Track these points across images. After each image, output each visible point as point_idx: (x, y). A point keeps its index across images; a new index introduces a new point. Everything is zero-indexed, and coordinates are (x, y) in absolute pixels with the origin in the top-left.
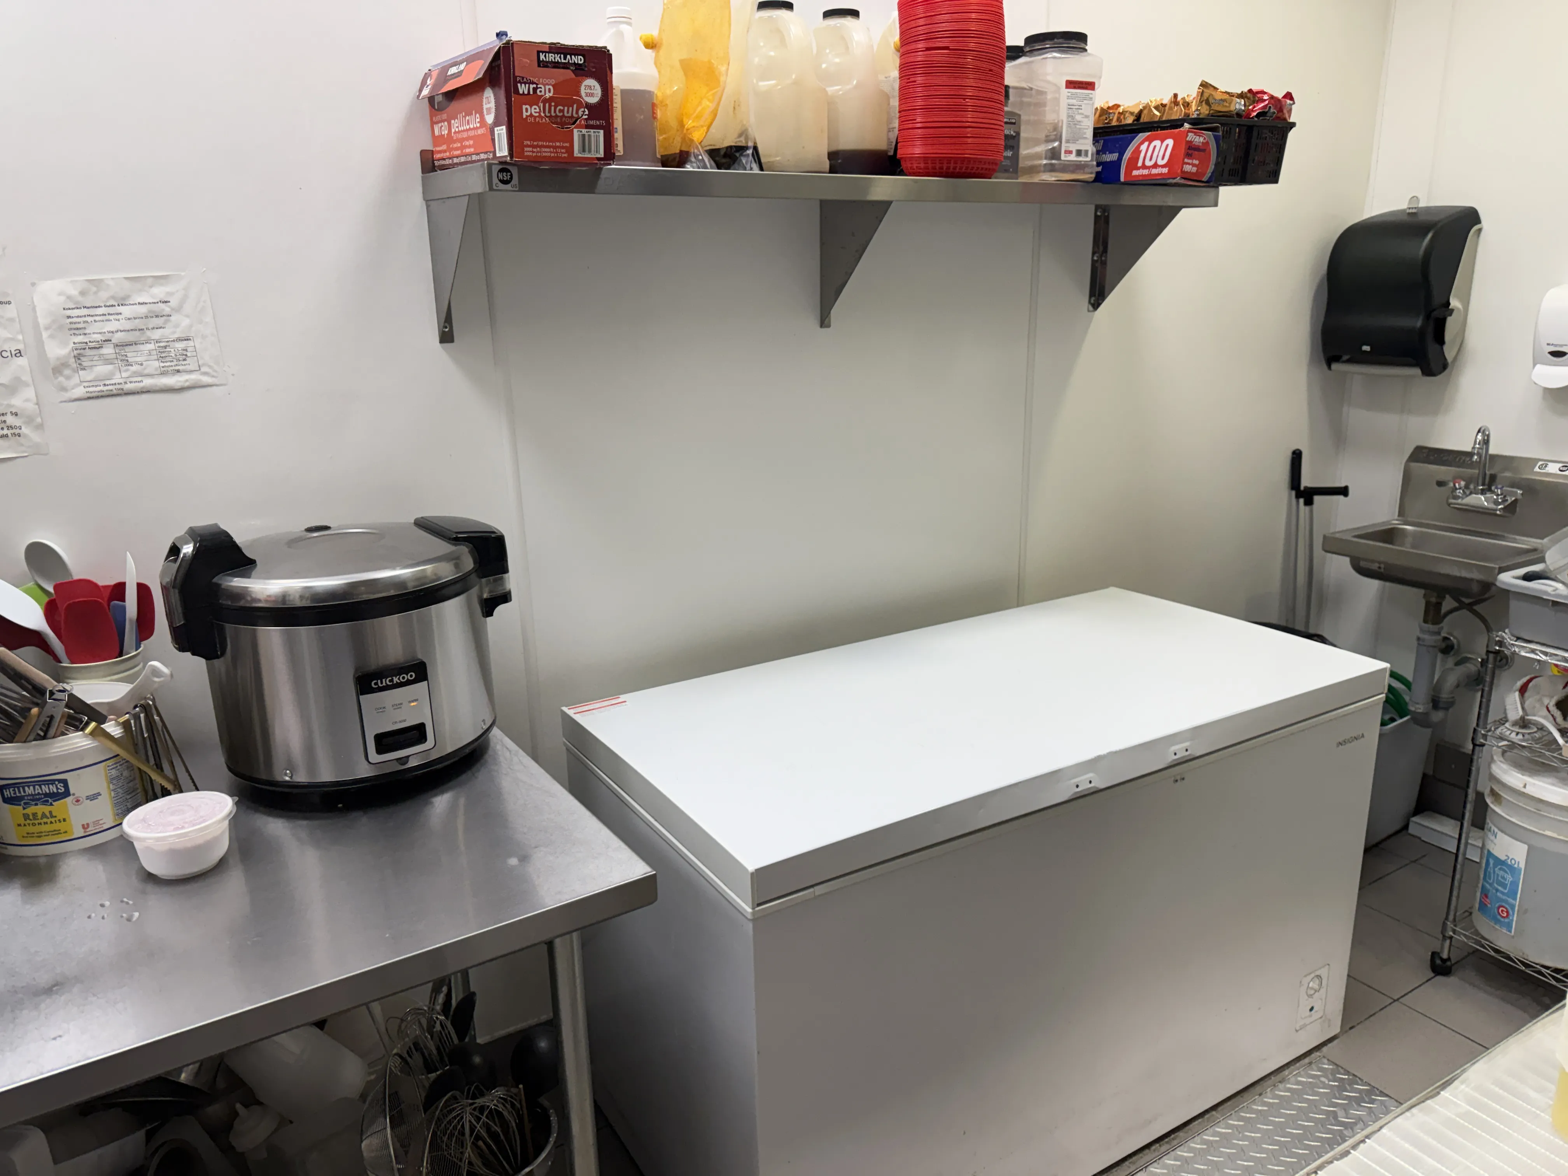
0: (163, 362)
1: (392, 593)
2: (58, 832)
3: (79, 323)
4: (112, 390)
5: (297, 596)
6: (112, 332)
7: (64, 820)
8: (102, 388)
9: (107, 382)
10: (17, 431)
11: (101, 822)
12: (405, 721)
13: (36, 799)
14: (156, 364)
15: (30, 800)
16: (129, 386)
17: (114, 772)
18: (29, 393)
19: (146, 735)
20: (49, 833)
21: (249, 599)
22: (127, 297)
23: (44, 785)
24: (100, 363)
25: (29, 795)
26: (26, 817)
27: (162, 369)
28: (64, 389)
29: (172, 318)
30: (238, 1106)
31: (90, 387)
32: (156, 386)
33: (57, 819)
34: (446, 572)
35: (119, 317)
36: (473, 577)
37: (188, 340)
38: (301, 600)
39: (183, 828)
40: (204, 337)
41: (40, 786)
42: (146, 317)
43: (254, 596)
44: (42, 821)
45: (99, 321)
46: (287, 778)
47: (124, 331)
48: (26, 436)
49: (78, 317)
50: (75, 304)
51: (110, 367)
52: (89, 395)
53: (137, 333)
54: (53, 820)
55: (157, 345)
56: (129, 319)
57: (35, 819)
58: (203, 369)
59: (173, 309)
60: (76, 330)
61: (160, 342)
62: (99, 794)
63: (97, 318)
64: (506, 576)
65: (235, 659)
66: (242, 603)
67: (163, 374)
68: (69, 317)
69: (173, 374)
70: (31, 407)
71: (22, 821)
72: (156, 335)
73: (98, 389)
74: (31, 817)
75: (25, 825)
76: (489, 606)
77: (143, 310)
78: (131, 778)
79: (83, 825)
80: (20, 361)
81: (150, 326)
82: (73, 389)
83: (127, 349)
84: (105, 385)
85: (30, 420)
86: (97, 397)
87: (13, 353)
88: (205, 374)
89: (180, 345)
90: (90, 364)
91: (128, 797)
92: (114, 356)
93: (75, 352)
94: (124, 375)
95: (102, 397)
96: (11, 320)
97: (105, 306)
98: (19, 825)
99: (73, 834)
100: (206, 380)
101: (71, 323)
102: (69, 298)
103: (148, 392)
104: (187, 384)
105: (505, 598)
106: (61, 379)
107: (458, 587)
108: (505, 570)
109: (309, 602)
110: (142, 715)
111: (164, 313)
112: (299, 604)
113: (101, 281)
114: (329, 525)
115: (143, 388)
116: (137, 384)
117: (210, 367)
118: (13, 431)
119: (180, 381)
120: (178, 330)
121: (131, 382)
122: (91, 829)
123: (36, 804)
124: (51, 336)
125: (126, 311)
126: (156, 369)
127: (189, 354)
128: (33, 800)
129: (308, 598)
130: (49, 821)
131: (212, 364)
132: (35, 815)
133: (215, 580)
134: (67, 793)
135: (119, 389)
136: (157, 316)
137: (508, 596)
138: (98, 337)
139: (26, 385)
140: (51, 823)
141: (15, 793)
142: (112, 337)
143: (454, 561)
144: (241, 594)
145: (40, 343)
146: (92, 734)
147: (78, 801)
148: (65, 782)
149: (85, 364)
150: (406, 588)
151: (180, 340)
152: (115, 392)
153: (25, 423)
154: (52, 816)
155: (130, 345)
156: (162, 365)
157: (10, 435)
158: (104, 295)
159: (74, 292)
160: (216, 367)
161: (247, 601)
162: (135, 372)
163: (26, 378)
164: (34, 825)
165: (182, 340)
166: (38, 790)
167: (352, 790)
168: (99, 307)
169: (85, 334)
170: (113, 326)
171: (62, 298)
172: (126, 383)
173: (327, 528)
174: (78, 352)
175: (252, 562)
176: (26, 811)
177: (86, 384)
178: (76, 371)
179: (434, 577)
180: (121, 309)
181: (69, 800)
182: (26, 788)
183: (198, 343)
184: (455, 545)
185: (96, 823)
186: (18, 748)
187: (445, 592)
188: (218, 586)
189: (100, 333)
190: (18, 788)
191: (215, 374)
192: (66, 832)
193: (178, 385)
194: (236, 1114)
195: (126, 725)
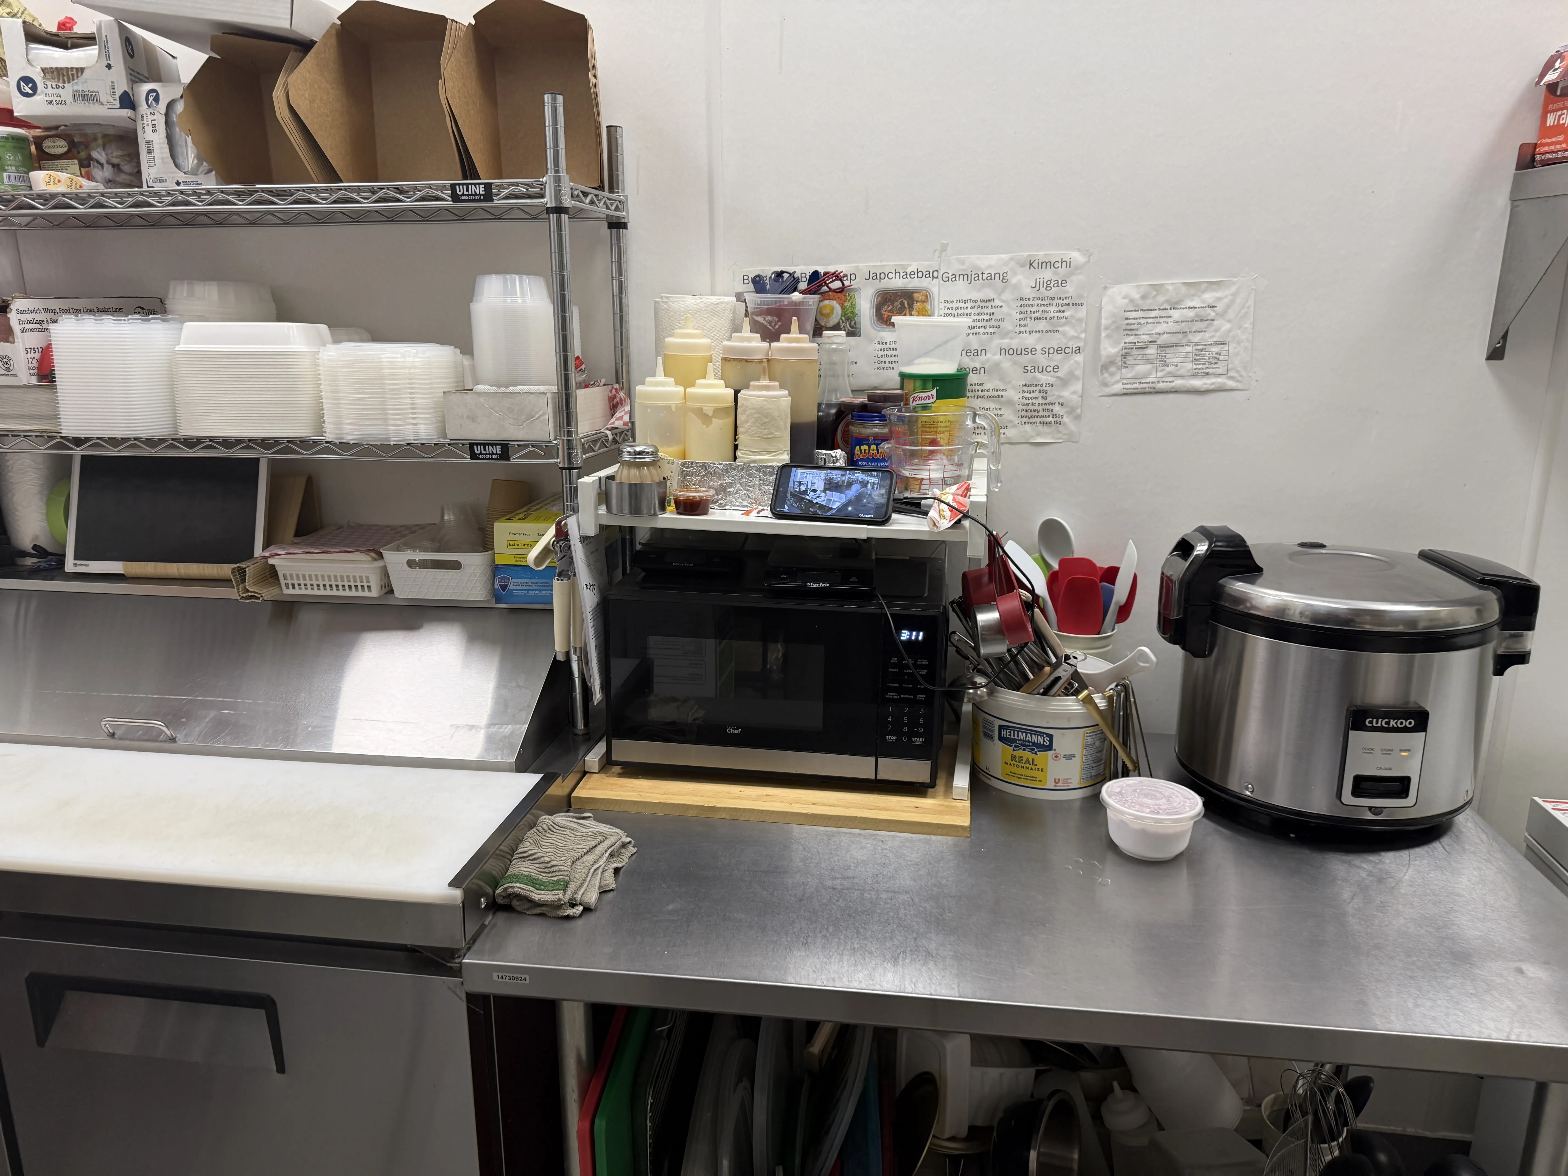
0: (1197, 365)
1: (1401, 629)
2: (1034, 778)
3: (1134, 324)
4: (1145, 388)
5: (1298, 612)
6: (1159, 334)
7: (1042, 770)
8: (1137, 386)
9: (1143, 381)
10: (1059, 420)
11: (1069, 781)
12: (1390, 769)
13: (1025, 745)
14: (1189, 366)
15: (1021, 744)
16: (1161, 386)
17: (1089, 740)
18: (1078, 386)
19: (1121, 713)
20: (1027, 778)
21: (1248, 605)
22: (1180, 301)
23: (1035, 735)
24: (1142, 362)
25: (1021, 740)
26: (1013, 758)
27: (1194, 371)
28: (1105, 384)
29: (1215, 323)
30: (1115, 1084)
31: (1127, 384)
32: (1184, 387)
33: (1037, 767)
34: (1466, 618)
35: (1169, 320)
36: (1496, 630)
37: (1224, 344)
38: (1301, 617)
39: (1158, 813)
40: (1239, 343)
41: (1031, 734)
42: (1192, 321)
43: (1254, 603)
44: (1025, 765)
45: (1151, 323)
46: (1248, 793)
47: (1169, 333)
48: (1065, 424)
49: (1134, 319)
50: (1135, 306)
51: (1149, 366)
52: (1125, 391)
53: (1180, 336)
54: (1034, 767)
55: (1195, 348)
56: (1177, 322)
57: (1020, 762)
58: (1230, 374)
59: (1217, 314)
60: (1130, 330)
61: (1198, 345)
62: (1074, 756)
63: (1150, 320)
64: (1531, 633)
65: (1217, 662)
66: (1241, 608)
67: (1194, 375)
68: (1127, 319)
69: (1202, 377)
70: (1075, 398)
71: (1009, 761)
72: (1197, 338)
73: (1134, 386)
74: (1017, 760)
75: (1010, 764)
76: (1503, 664)
77: (1191, 314)
78: (1100, 749)
79: (1055, 779)
80: (1079, 358)
81: (1194, 329)
82: (1113, 385)
83: (1168, 350)
84: (1140, 383)
85: (1071, 411)
86: (1131, 394)
87: (1074, 349)
88: (1232, 378)
89: (1215, 349)
90: (1135, 362)
91: (1094, 765)
92: (1155, 356)
93: (1124, 351)
94: (1159, 374)
95: (1135, 394)
96: (1080, 320)
97: (1159, 309)
98: (1006, 763)
99: (1045, 784)
100: (1231, 384)
101: (1127, 324)
102: (1132, 301)
103: (1176, 392)
104: (1212, 387)
105: (1522, 658)
106: (1106, 375)
107: (1476, 637)
108: (1531, 627)
109: (1308, 620)
110: (1122, 694)
111: (1209, 318)
112: (1297, 619)
113: (1162, 285)
114: (1324, 544)
115: (1173, 388)
116: (1168, 384)
117: (1238, 372)
118: (1055, 419)
119: (1206, 384)
120: (1218, 334)
121: (1163, 382)
122: (1061, 785)
123: (1024, 750)
124: (1108, 336)
125: (1176, 314)
126: (1188, 371)
127: (1221, 358)
128: (1022, 745)
129: (1307, 617)
130: (1030, 767)
131: (1239, 369)
132: (1021, 758)
133: (1221, 581)
134: (1050, 748)
135: (1151, 388)
136: (1202, 320)
137: (1527, 657)
138: (1146, 338)
139: (1077, 378)
140: (1032, 769)
141: (1010, 735)
142: (1158, 338)
143: (1477, 607)
144: (1240, 600)
145: (1098, 341)
146: (1083, 700)
147: (1056, 757)
148: (1051, 737)
149: (1128, 362)
150: (1415, 628)
151: (1216, 344)
152: (1147, 390)
153: (1067, 412)
154: (1033, 764)
155: (1171, 346)
156: (1195, 367)
157: (1053, 422)
158: (1161, 299)
159: (1136, 296)
160: (1243, 373)
161: (1246, 607)
162: (1169, 373)
163: (1078, 373)
164: (1018, 766)
165: (1219, 344)
166: (1029, 738)
167: (1312, 825)
168: (1154, 310)
169: (1136, 335)
170: (1159, 329)
171: (1126, 301)
172: (1158, 382)
173: (1322, 546)
174: (1126, 351)
175: (1259, 570)
176: (1015, 753)
177: (1125, 381)
178: (1120, 369)
179: (1450, 621)
180: (1172, 312)
181: (1050, 753)
182: (1020, 733)
183: (1232, 348)
184: (1480, 588)
185: (1066, 781)
186: (1025, 698)
187: (1459, 640)
188: (1222, 587)
189: (1149, 334)
190: (1014, 731)
191: (1239, 378)
192: (1041, 781)
193: (1205, 387)
194: (1112, 1090)
195: (1110, 699)
